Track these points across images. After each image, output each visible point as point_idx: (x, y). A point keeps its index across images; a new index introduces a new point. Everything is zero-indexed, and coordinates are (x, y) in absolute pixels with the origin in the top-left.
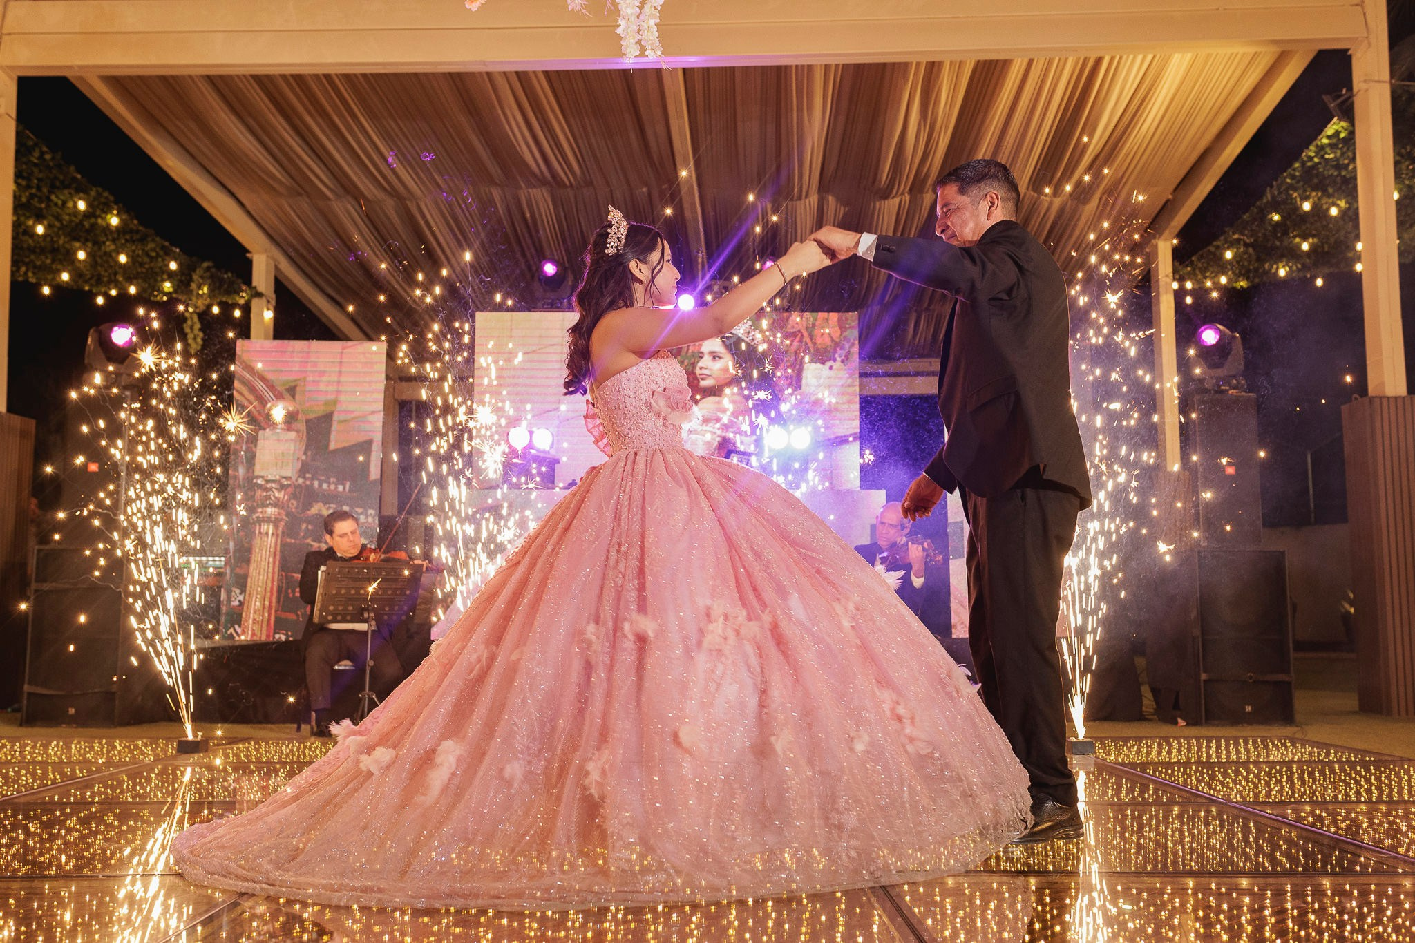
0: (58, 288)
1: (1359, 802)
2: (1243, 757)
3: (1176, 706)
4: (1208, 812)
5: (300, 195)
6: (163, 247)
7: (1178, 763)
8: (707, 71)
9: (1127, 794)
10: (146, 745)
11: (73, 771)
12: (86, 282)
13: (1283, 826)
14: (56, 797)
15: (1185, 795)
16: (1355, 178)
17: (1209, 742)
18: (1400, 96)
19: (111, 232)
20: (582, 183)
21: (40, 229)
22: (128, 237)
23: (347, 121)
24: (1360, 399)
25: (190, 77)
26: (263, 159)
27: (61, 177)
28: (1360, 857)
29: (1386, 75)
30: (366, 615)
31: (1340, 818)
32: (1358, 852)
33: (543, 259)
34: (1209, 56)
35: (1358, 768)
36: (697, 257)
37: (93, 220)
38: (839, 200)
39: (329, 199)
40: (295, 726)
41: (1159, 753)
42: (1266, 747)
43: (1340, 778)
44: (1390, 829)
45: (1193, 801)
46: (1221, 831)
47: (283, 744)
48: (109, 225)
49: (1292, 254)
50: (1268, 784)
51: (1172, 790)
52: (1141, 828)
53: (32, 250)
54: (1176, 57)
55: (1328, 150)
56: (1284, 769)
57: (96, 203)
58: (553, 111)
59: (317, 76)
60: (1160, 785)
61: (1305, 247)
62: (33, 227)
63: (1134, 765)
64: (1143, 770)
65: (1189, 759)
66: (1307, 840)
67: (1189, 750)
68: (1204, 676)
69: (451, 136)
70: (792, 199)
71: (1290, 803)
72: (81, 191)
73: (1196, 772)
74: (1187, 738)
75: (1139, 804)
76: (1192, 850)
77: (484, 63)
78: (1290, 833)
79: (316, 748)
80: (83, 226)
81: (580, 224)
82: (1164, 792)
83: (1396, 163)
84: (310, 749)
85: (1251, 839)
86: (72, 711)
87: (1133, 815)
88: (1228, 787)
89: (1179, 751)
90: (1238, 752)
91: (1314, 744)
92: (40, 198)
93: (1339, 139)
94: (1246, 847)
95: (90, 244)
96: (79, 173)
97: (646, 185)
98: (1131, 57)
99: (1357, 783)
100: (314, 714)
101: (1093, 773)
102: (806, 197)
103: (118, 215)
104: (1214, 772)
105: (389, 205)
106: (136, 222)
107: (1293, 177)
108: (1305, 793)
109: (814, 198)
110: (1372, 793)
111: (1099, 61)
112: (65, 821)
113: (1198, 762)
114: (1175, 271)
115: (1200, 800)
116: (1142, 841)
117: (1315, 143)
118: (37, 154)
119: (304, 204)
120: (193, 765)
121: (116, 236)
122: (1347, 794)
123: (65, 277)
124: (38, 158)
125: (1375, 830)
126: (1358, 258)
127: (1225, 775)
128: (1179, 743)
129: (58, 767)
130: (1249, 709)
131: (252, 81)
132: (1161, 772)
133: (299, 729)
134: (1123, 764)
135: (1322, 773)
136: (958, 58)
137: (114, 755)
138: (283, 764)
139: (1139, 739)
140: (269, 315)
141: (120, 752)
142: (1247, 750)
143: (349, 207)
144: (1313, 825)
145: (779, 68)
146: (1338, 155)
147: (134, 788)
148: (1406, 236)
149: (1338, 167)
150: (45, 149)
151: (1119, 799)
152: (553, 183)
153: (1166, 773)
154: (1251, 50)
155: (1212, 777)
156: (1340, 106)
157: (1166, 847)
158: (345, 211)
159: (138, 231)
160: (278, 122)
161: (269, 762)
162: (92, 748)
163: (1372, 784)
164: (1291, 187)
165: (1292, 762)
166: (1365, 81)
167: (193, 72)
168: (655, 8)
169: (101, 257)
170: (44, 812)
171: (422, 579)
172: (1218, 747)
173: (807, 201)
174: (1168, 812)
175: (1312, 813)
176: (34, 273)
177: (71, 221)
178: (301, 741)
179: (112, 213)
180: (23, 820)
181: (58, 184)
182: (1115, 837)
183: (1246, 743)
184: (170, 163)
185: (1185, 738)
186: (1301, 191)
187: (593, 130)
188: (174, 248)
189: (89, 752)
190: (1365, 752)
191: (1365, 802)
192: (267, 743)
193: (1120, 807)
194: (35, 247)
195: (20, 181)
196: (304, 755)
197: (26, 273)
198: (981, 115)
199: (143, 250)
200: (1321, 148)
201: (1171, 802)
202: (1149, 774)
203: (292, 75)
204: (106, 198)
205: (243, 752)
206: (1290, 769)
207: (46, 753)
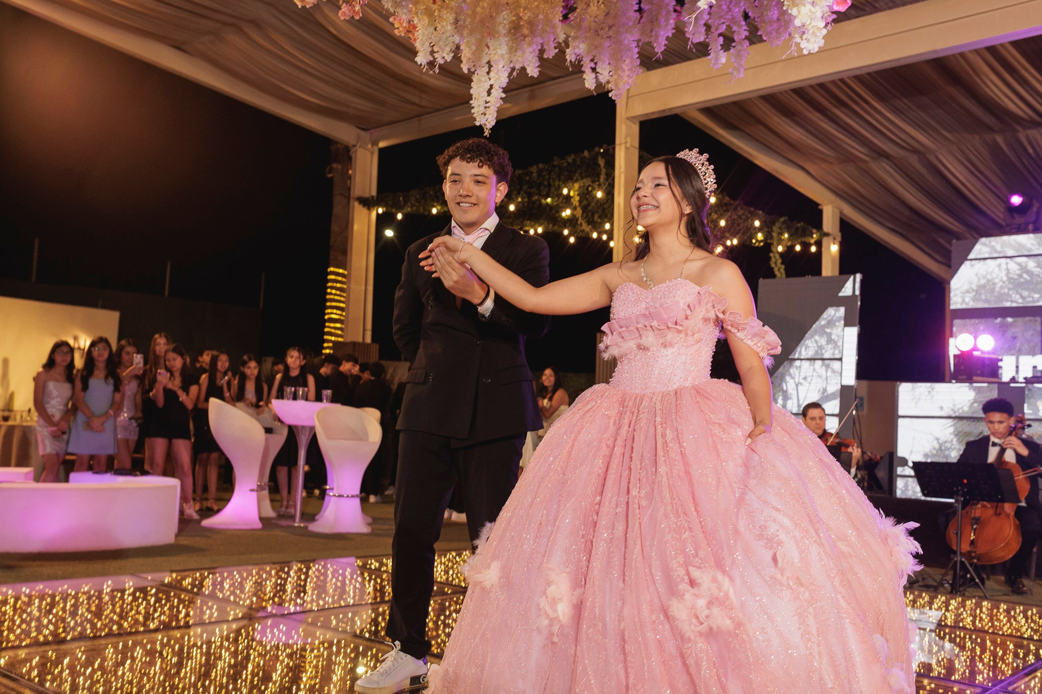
5: (847, 162)
6: (751, 212)
22: (725, 208)
26: (813, 143)
39: (868, 162)
119: (852, 168)
121: (716, 209)
140: (835, 248)
159: (730, 204)
188: (758, 211)
199: (735, 215)
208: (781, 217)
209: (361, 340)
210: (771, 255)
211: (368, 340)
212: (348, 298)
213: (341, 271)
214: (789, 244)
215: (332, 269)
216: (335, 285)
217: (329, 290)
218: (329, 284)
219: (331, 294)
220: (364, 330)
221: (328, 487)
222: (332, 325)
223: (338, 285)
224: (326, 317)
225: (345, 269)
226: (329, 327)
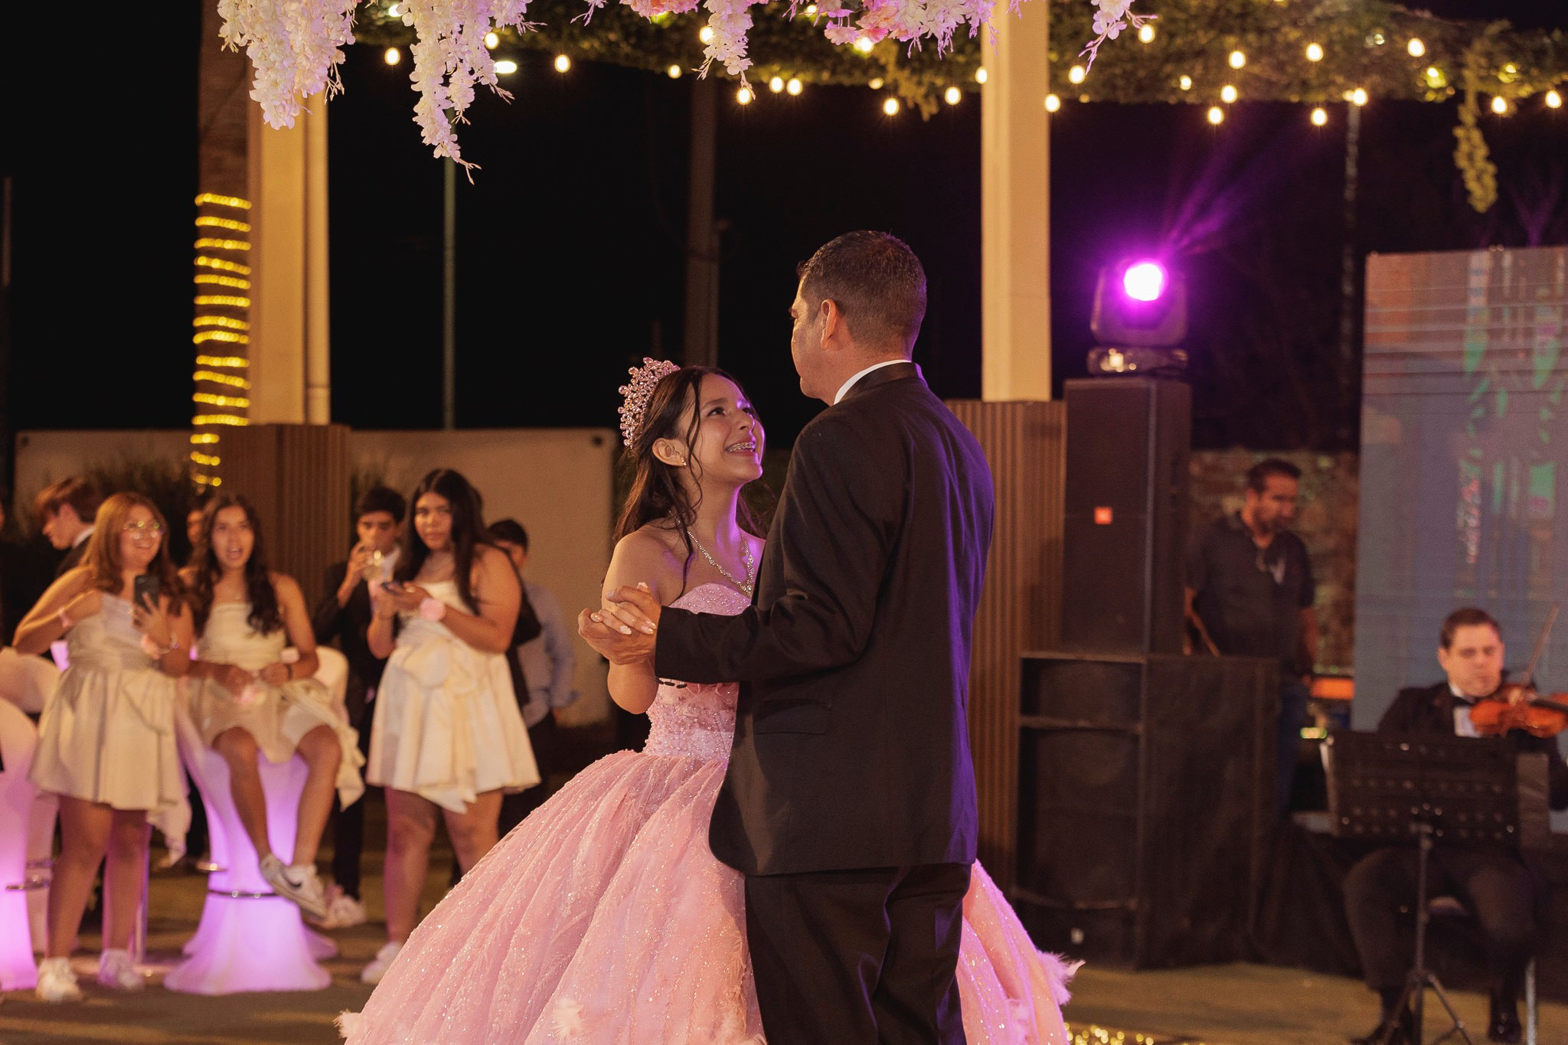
86: (1077, 937)
95: (1246, 40)
188: (1417, 15)
208: (1490, 20)
209: (298, 418)
210: (1459, 132)
211: (321, 414)
212: (254, 278)
213: (234, 202)
214: (1525, 91)
215: (207, 198)
216: (218, 244)
217: (202, 261)
218: (203, 243)
219: (208, 270)
220: (308, 385)
221: (213, 867)
222: (216, 362)
223: (229, 245)
224: (199, 339)
225: (243, 196)
226: (208, 368)
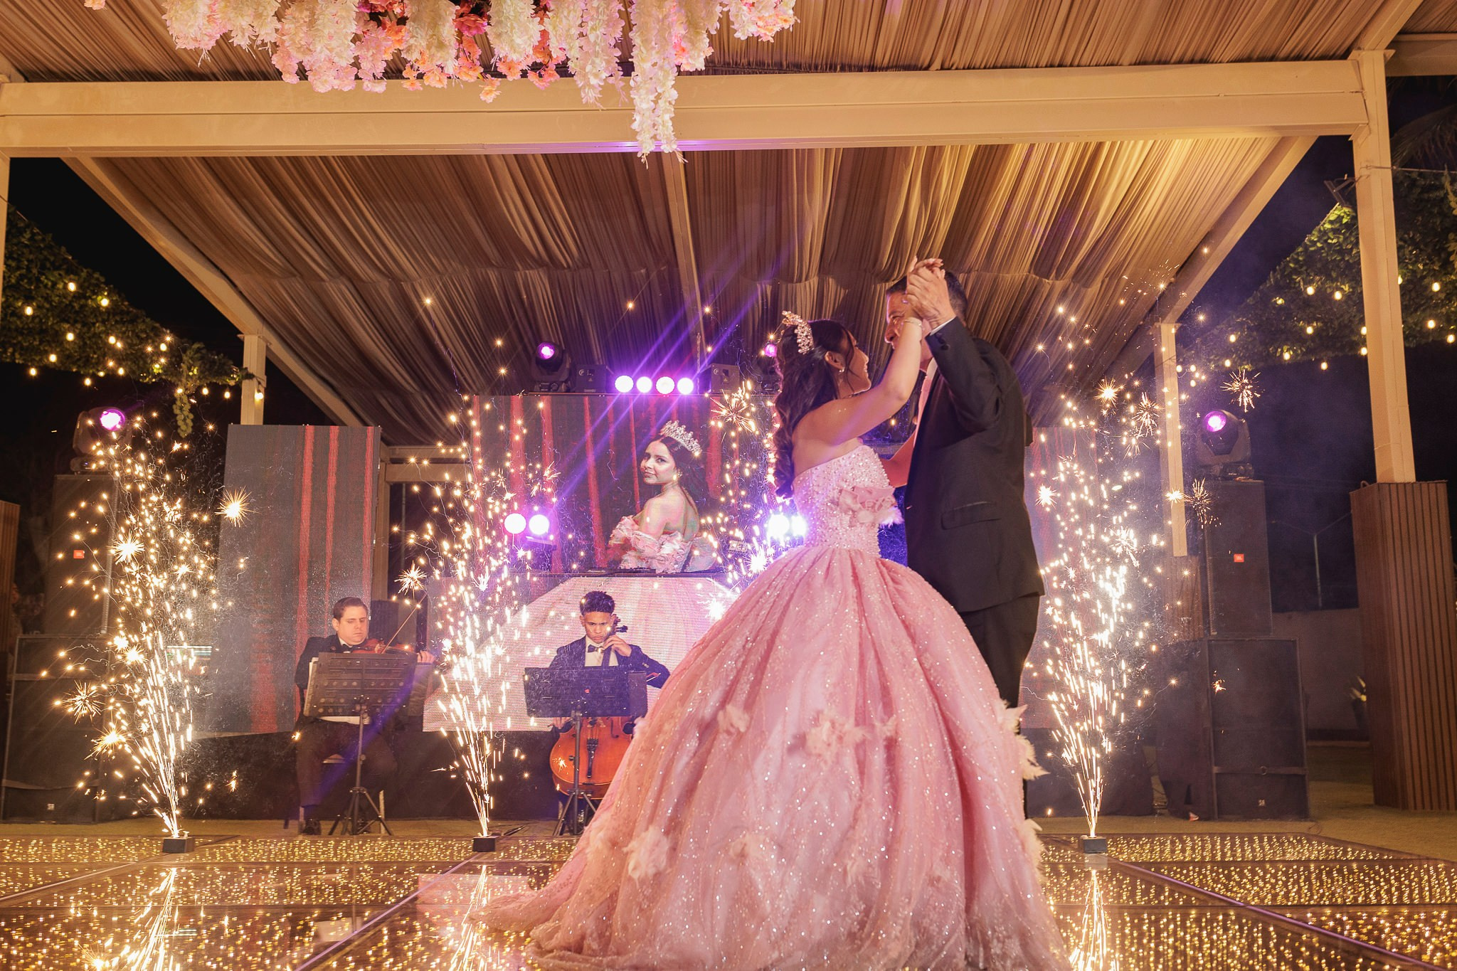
0: (45, 370)
1: (1379, 905)
2: (1259, 856)
3: (1188, 801)
4: (1226, 916)
5: (295, 276)
6: (153, 329)
7: (1192, 862)
8: (706, 155)
9: (1143, 896)
10: (129, 844)
11: (55, 872)
12: (74, 363)
13: (1305, 931)
14: (39, 901)
15: (1202, 897)
16: (1359, 263)
17: (1223, 840)
18: (1402, 183)
19: (101, 313)
20: (580, 265)
21: (29, 311)
22: (118, 318)
23: (344, 205)
24: (1368, 486)
25: (185, 158)
26: (259, 242)
27: (52, 259)
28: (1384, 964)
29: (1388, 162)
30: (358, 708)
31: (1361, 922)
32: (1383, 959)
33: (539, 342)
34: (1210, 141)
35: (1377, 867)
36: (695, 340)
37: (83, 302)
38: (838, 282)
39: (322, 280)
40: (282, 822)
41: (1173, 851)
42: (1282, 844)
43: (1359, 879)
44: (1412, 933)
45: (1212, 905)
46: (1241, 937)
47: (271, 842)
48: (99, 306)
49: (1297, 338)
50: (1285, 884)
51: (1189, 893)
52: (1158, 932)
53: (19, 331)
54: (1177, 143)
55: (1331, 235)
56: (1302, 869)
57: (86, 284)
58: (552, 194)
59: (313, 158)
60: (1175, 887)
61: (1310, 330)
62: (22, 308)
63: (1147, 865)
64: (1158, 871)
65: (1203, 857)
66: (1329, 947)
67: (1203, 849)
68: (1215, 770)
69: (446, 214)
70: (792, 281)
71: (1309, 906)
72: (71, 272)
73: (1212, 871)
74: (1200, 835)
75: (1155, 907)
76: (1212, 957)
77: (483, 146)
78: (1311, 938)
79: (305, 846)
80: (73, 307)
81: (577, 306)
82: (1181, 894)
83: (1399, 248)
84: (299, 848)
85: (1272, 945)
86: (51, 807)
87: (1149, 918)
88: (1244, 888)
89: (1193, 849)
90: (1253, 850)
91: (1330, 841)
92: (29, 279)
93: (1341, 224)
94: (1267, 955)
95: (79, 326)
96: (71, 254)
97: (645, 266)
98: (1132, 142)
99: (1377, 883)
100: (302, 810)
101: (1107, 873)
102: (806, 280)
103: (108, 297)
104: (1230, 872)
105: (384, 287)
106: (126, 303)
107: (1296, 261)
108: (1323, 895)
109: (814, 281)
110: (1392, 895)
111: (1100, 146)
112: (48, 928)
113: (1213, 862)
114: (1178, 356)
115: (1217, 903)
116: (1161, 948)
117: (1317, 228)
118: (28, 235)
119: (297, 285)
120: (179, 866)
121: (106, 317)
122: (1367, 896)
123: (53, 358)
124: (29, 240)
125: (1398, 935)
126: (1363, 342)
127: (1242, 875)
128: (1192, 840)
129: (39, 867)
130: (1262, 803)
131: (247, 162)
132: (1176, 873)
133: (286, 826)
134: (1136, 864)
135: (1340, 872)
136: (958, 143)
137: (97, 855)
138: (273, 864)
139: (1151, 836)
140: (259, 397)
141: (102, 851)
142: (1262, 848)
143: (343, 288)
144: (1334, 929)
145: (779, 152)
146: (1341, 240)
147: (119, 891)
148: (1410, 320)
149: (1341, 252)
150: (36, 230)
151: (1135, 902)
152: (549, 263)
153: (1181, 874)
154: (1253, 136)
155: (1229, 877)
156: (1342, 191)
157: (1184, 953)
158: (340, 293)
159: (128, 313)
160: (273, 204)
161: (258, 863)
162: (73, 847)
163: (1392, 886)
164: (1296, 271)
165: (1308, 861)
166: (1367, 167)
167: (189, 154)
168: (670, 103)
169: (89, 338)
170: (27, 918)
171: (417, 670)
172: (1233, 845)
173: (807, 283)
174: (1185, 917)
175: (1332, 917)
176: (21, 355)
177: (60, 302)
178: (290, 839)
179: (102, 295)
180: (5, 927)
181: (48, 265)
182: (1132, 944)
183: (1261, 841)
184: (162, 244)
185: (1199, 835)
186: (1304, 276)
187: (592, 213)
189: (70, 852)
190: (1382, 850)
191: (1385, 905)
192: (255, 842)
193: (1136, 911)
194: (23, 328)
195: (10, 262)
196: (293, 854)
197: (13, 354)
198: (982, 199)
199: (133, 331)
200: (1325, 233)
201: (1188, 905)
202: (1163, 874)
203: (288, 157)
204: (98, 279)
205: (230, 851)
206: (1307, 868)
207: (25, 852)
208: (195, 342)
